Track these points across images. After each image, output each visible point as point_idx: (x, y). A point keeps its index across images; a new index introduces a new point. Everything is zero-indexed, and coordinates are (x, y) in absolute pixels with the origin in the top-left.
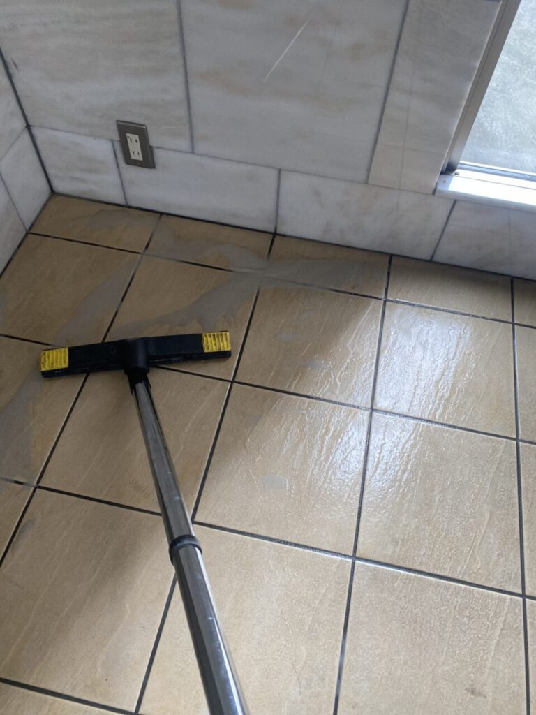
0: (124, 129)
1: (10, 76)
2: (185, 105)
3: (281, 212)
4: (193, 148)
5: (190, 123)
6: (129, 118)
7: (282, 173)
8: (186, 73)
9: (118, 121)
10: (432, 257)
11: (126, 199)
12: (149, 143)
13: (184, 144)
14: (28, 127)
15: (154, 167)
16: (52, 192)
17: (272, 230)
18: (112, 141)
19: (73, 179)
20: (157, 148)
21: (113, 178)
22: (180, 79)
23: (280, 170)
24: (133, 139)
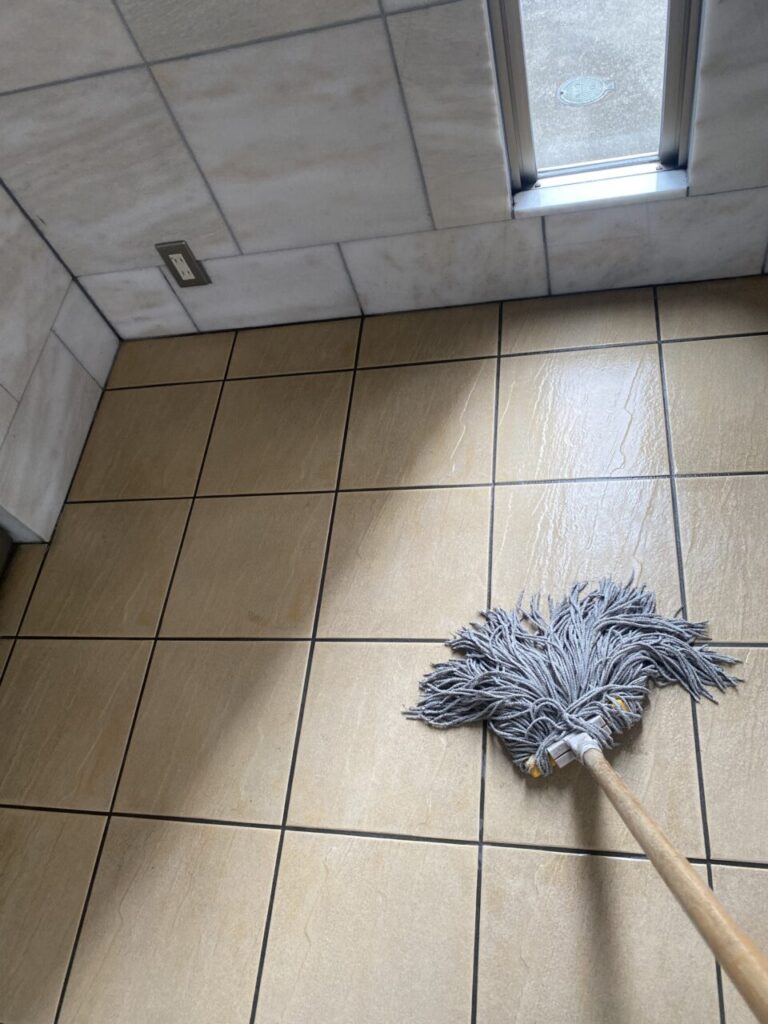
0: (166, 250)
1: (41, 235)
2: (214, 207)
3: (358, 290)
4: (240, 249)
5: (226, 222)
6: (165, 239)
7: (342, 246)
8: (203, 176)
9: (157, 245)
10: (549, 290)
11: (195, 325)
12: (194, 257)
13: (228, 248)
15: (209, 282)
16: (121, 340)
18: (159, 267)
19: (137, 319)
20: (206, 260)
21: (173, 307)
22: (199, 182)
23: (338, 244)
24: (177, 259)
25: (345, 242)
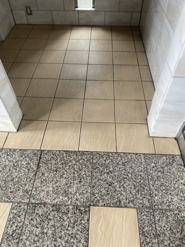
0: (27, 7)
4: (38, 9)
5: (37, 4)
7: (52, 11)
9: (26, 6)
10: (79, 24)
11: (28, 23)
13: (36, 9)
14: (11, 10)
15: (32, 15)
16: (16, 24)
17: (53, 24)
18: (25, 10)
19: (19, 20)
20: (32, 10)
21: (25, 19)
23: (51, 11)
24: (28, 9)
25: (53, 11)
